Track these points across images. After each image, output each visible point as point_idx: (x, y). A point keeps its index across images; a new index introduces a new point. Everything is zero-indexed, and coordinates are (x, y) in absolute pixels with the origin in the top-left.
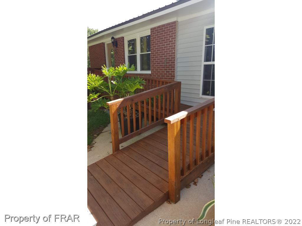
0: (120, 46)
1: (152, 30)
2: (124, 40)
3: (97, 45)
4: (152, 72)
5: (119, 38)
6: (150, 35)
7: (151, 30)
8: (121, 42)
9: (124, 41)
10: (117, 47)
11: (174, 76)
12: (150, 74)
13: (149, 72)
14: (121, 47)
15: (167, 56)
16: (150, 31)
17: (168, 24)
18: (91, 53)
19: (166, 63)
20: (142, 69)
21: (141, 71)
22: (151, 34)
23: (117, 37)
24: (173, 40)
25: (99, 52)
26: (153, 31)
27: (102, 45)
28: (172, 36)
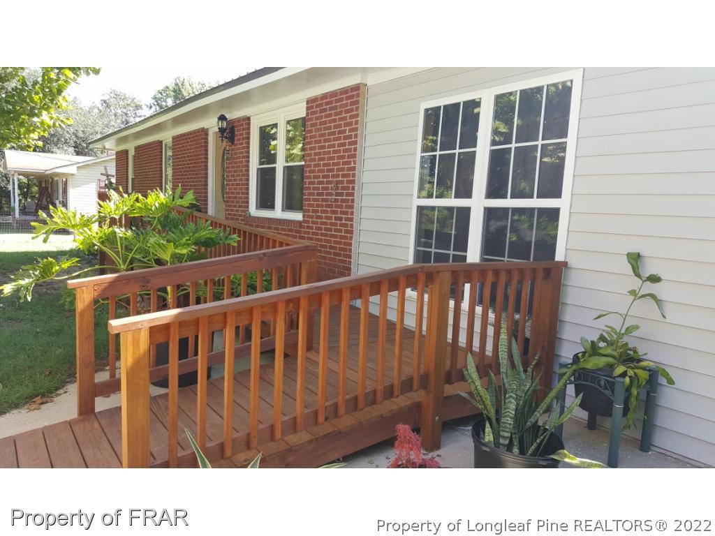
0: (239, 139)
1: (311, 102)
2: (249, 124)
3: (190, 133)
4: (304, 216)
5: (239, 120)
6: (305, 118)
7: (308, 102)
8: (243, 129)
9: (249, 129)
10: (233, 143)
11: (351, 232)
12: (300, 223)
13: (297, 216)
14: (242, 144)
15: (338, 176)
16: (304, 105)
17: (344, 91)
18: (176, 155)
19: (337, 194)
20: (288, 206)
21: (283, 210)
22: (307, 114)
23: (233, 115)
24: (353, 133)
25: (193, 152)
26: (312, 107)
27: (201, 135)
28: (351, 124)
